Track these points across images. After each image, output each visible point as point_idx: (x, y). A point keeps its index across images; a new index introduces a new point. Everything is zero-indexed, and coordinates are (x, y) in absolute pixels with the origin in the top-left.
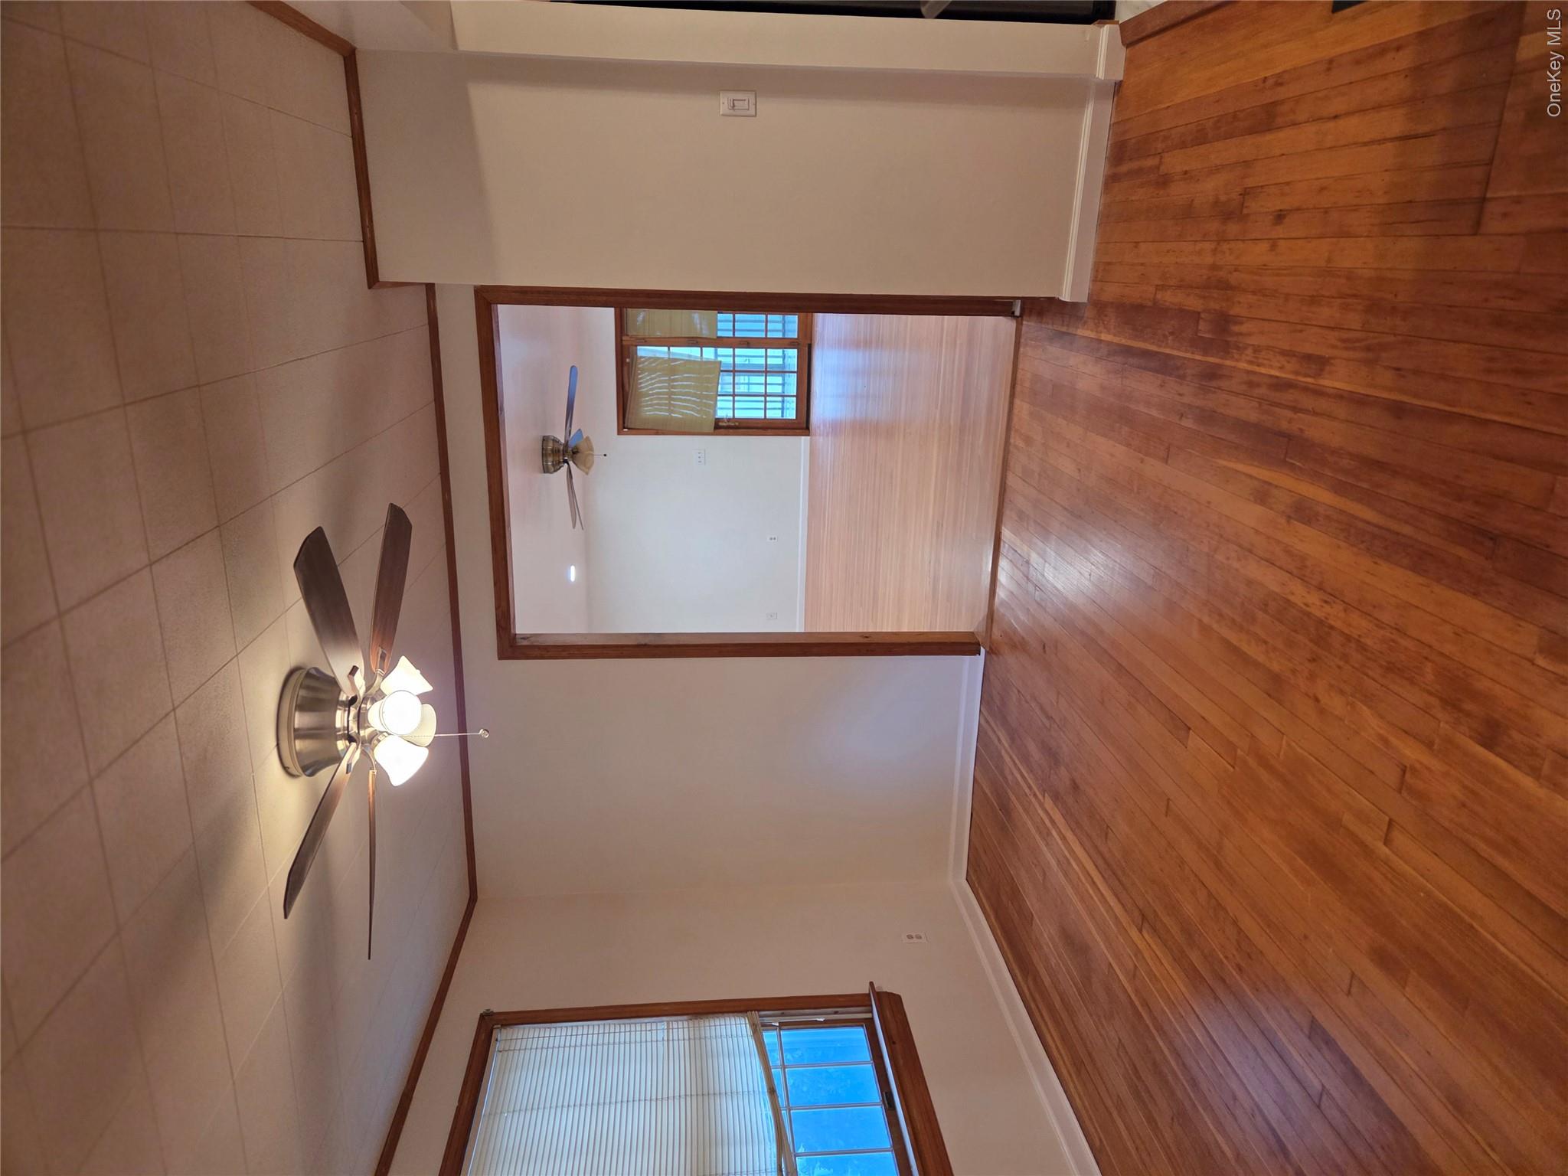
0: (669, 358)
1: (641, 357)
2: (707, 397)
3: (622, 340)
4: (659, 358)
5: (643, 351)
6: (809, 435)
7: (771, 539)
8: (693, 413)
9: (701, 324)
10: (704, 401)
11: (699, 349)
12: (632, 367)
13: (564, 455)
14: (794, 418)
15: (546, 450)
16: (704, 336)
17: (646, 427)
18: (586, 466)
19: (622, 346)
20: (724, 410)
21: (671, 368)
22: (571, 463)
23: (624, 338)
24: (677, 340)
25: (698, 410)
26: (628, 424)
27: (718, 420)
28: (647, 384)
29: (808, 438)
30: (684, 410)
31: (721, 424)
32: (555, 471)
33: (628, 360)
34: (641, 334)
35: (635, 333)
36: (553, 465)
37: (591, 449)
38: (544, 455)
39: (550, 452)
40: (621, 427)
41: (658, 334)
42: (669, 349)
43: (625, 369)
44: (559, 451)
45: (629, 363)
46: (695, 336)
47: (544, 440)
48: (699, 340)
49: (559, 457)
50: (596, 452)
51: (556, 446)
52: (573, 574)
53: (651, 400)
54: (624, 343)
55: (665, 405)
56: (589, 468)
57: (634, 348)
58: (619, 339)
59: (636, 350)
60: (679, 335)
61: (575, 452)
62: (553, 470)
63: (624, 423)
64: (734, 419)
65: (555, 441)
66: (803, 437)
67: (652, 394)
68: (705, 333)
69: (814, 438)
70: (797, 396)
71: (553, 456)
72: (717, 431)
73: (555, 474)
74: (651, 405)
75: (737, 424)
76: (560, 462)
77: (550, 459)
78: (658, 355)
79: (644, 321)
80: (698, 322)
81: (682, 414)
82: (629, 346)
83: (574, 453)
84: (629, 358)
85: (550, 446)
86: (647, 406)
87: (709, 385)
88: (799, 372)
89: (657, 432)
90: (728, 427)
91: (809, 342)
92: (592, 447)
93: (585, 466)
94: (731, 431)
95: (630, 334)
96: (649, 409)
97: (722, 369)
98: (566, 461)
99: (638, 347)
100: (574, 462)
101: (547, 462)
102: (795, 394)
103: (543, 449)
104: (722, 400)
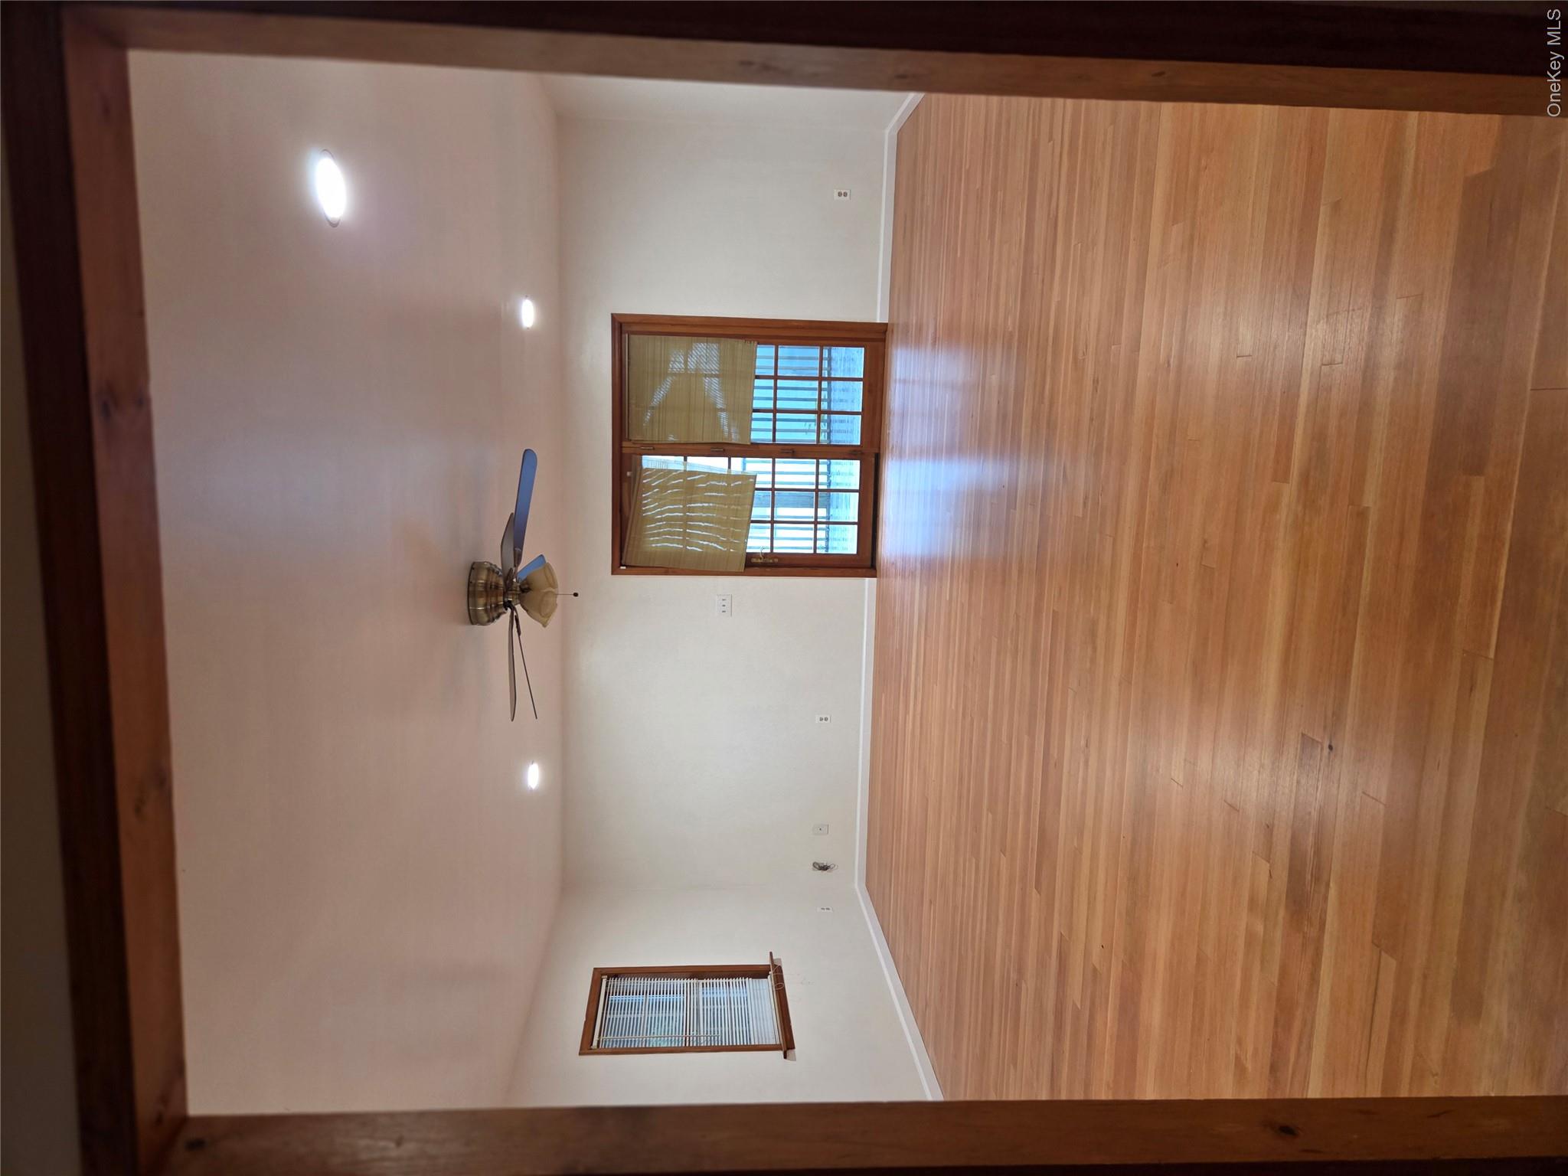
0: (685, 471)
1: (647, 470)
2: (735, 524)
3: (621, 447)
4: (670, 471)
5: (650, 462)
6: (875, 576)
7: (821, 719)
8: (715, 545)
9: (729, 426)
10: (732, 529)
11: (726, 459)
12: (635, 483)
13: (505, 594)
14: (855, 552)
15: (475, 585)
16: (733, 442)
17: (651, 565)
18: (543, 614)
19: (621, 454)
20: (757, 542)
21: (690, 485)
22: (518, 607)
23: (625, 444)
24: (695, 447)
25: (723, 542)
26: (629, 558)
27: (750, 556)
28: (653, 507)
29: (875, 579)
30: (704, 542)
31: (754, 560)
32: (489, 621)
33: (628, 474)
34: (648, 438)
35: (639, 438)
36: (486, 610)
37: (554, 585)
38: (472, 593)
39: (481, 589)
40: (617, 562)
41: (671, 439)
42: (685, 460)
43: (625, 485)
44: (497, 587)
45: (630, 477)
46: (721, 441)
47: (472, 568)
48: (727, 448)
49: (497, 596)
50: (560, 590)
51: (494, 579)
52: (533, 776)
53: (660, 527)
54: (625, 451)
55: (679, 533)
56: (548, 616)
57: (638, 456)
58: (617, 446)
59: (641, 460)
60: (701, 441)
61: (526, 589)
62: (486, 619)
63: (621, 559)
64: (772, 555)
65: (491, 570)
66: (867, 579)
67: (660, 520)
68: (735, 438)
69: (884, 581)
70: (859, 524)
71: (487, 596)
72: (748, 569)
73: (492, 625)
74: (659, 534)
75: (776, 560)
76: (497, 606)
77: (482, 601)
78: (671, 467)
79: (652, 421)
80: (726, 423)
81: (701, 547)
82: (630, 455)
83: (523, 591)
84: (630, 471)
85: (483, 578)
86: (653, 535)
87: (739, 508)
88: (862, 491)
89: (667, 571)
90: (764, 565)
91: (877, 452)
92: (554, 580)
93: (540, 613)
94: (768, 570)
95: (631, 438)
96: (657, 541)
97: (757, 486)
98: (508, 605)
99: (643, 456)
100: (523, 607)
101: (475, 605)
102: (856, 520)
103: (469, 583)
104: (756, 528)
